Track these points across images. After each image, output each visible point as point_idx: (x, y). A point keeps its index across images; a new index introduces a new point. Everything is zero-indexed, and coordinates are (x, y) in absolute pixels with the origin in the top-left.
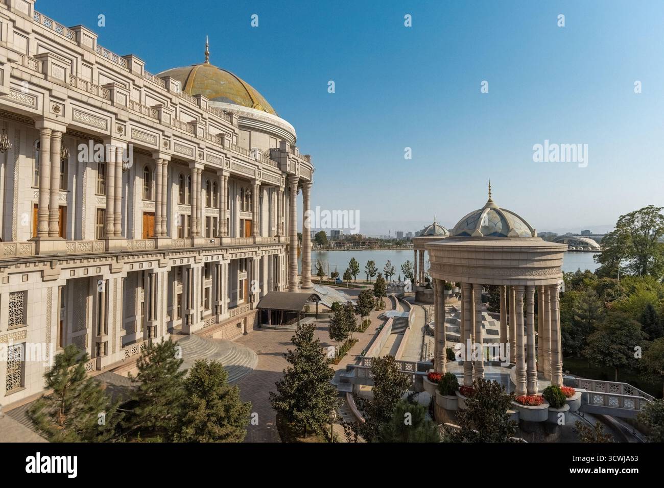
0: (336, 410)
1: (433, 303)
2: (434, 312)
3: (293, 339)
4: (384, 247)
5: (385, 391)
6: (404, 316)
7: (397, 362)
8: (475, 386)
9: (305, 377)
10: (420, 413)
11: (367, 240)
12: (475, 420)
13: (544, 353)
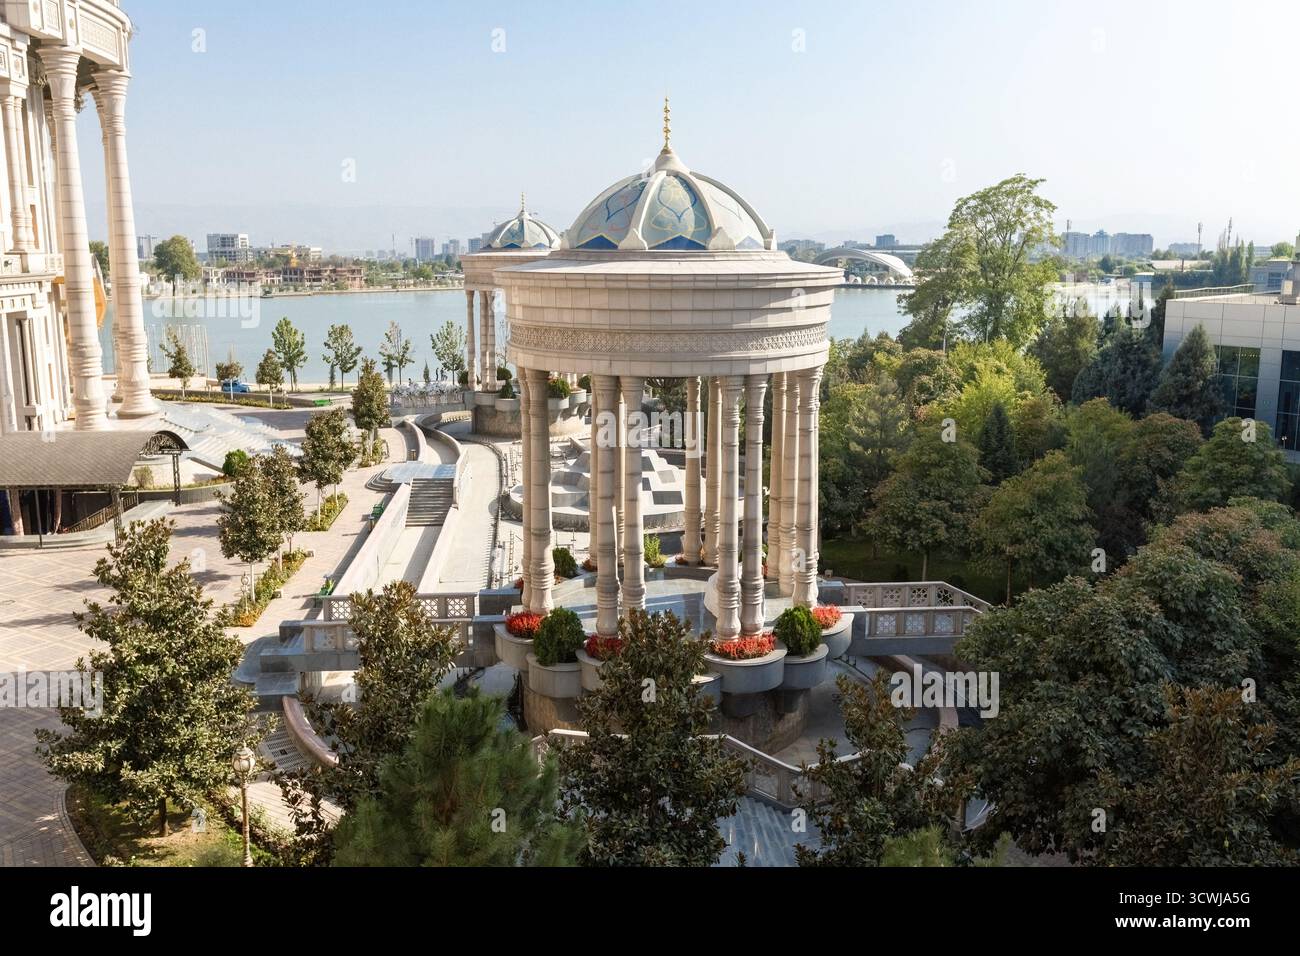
0: (254, 748)
1: (518, 436)
2: (520, 460)
3: (102, 570)
4: (380, 284)
5: (390, 676)
6: (443, 476)
7: (425, 597)
8: (623, 630)
9: (152, 672)
10: (485, 715)
11: (326, 264)
12: (620, 710)
13: (780, 533)
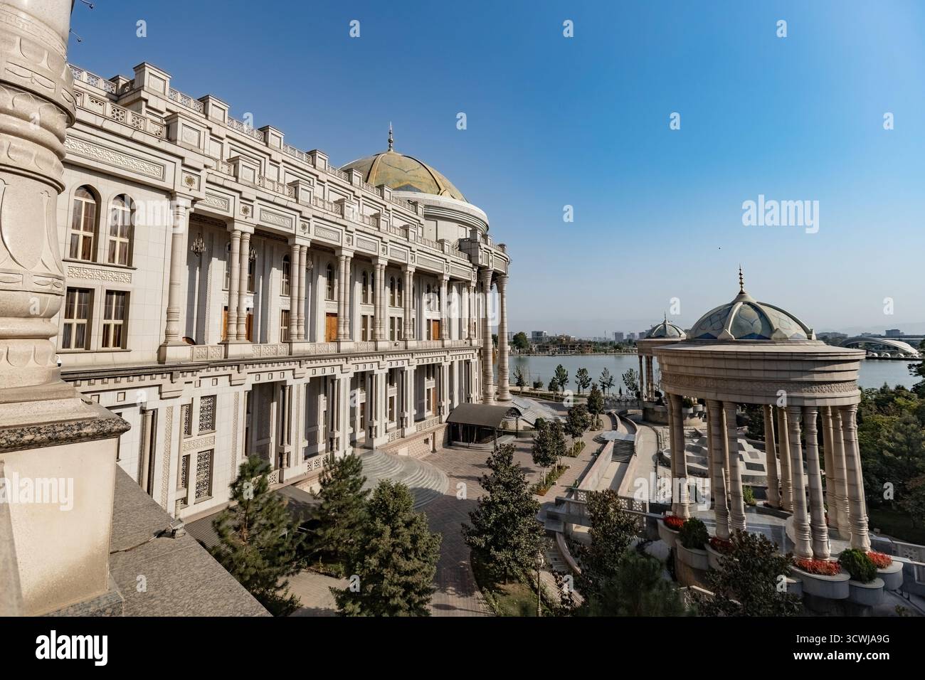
0: (543, 554)
1: (667, 424)
2: (669, 436)
3: (489, 461)
4: (600, 351)
5: (606, 536)
6: (629, 440)
7: (621, 498)
8: (733, 540)
9: (504, 509)
10: (654, 570)
11: (577, 343)
12: (734, 587)
13: (837, 500)
